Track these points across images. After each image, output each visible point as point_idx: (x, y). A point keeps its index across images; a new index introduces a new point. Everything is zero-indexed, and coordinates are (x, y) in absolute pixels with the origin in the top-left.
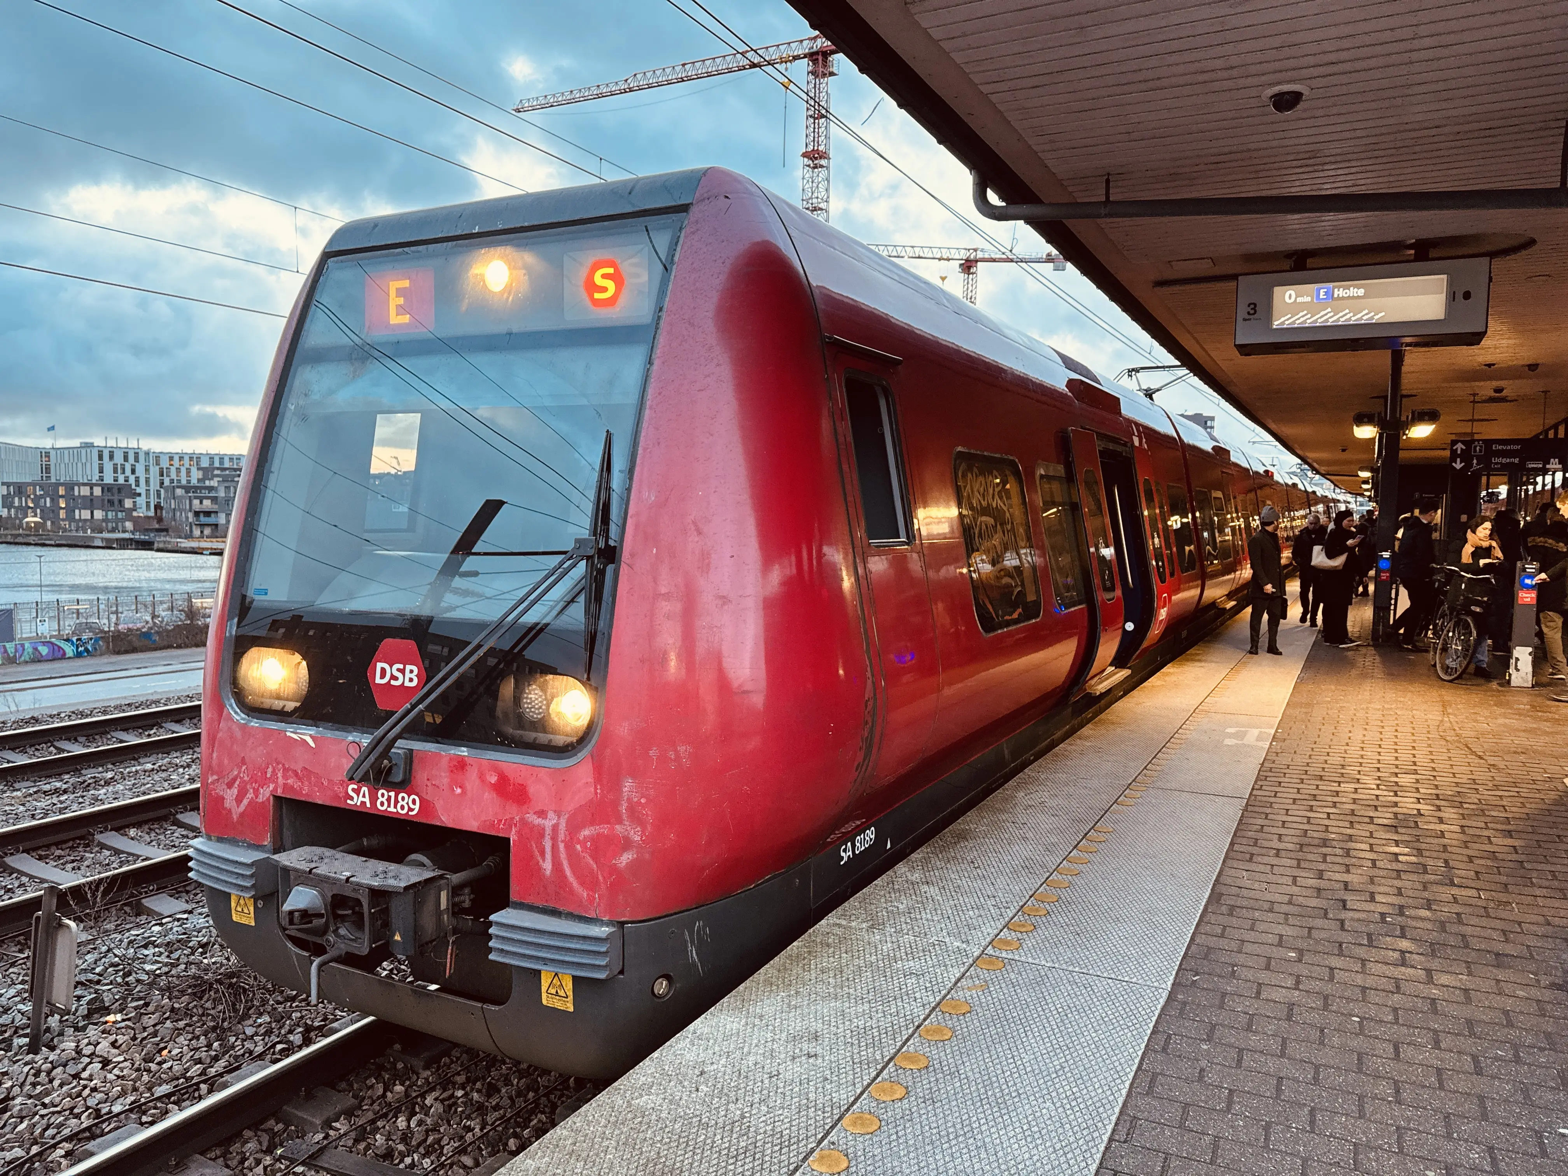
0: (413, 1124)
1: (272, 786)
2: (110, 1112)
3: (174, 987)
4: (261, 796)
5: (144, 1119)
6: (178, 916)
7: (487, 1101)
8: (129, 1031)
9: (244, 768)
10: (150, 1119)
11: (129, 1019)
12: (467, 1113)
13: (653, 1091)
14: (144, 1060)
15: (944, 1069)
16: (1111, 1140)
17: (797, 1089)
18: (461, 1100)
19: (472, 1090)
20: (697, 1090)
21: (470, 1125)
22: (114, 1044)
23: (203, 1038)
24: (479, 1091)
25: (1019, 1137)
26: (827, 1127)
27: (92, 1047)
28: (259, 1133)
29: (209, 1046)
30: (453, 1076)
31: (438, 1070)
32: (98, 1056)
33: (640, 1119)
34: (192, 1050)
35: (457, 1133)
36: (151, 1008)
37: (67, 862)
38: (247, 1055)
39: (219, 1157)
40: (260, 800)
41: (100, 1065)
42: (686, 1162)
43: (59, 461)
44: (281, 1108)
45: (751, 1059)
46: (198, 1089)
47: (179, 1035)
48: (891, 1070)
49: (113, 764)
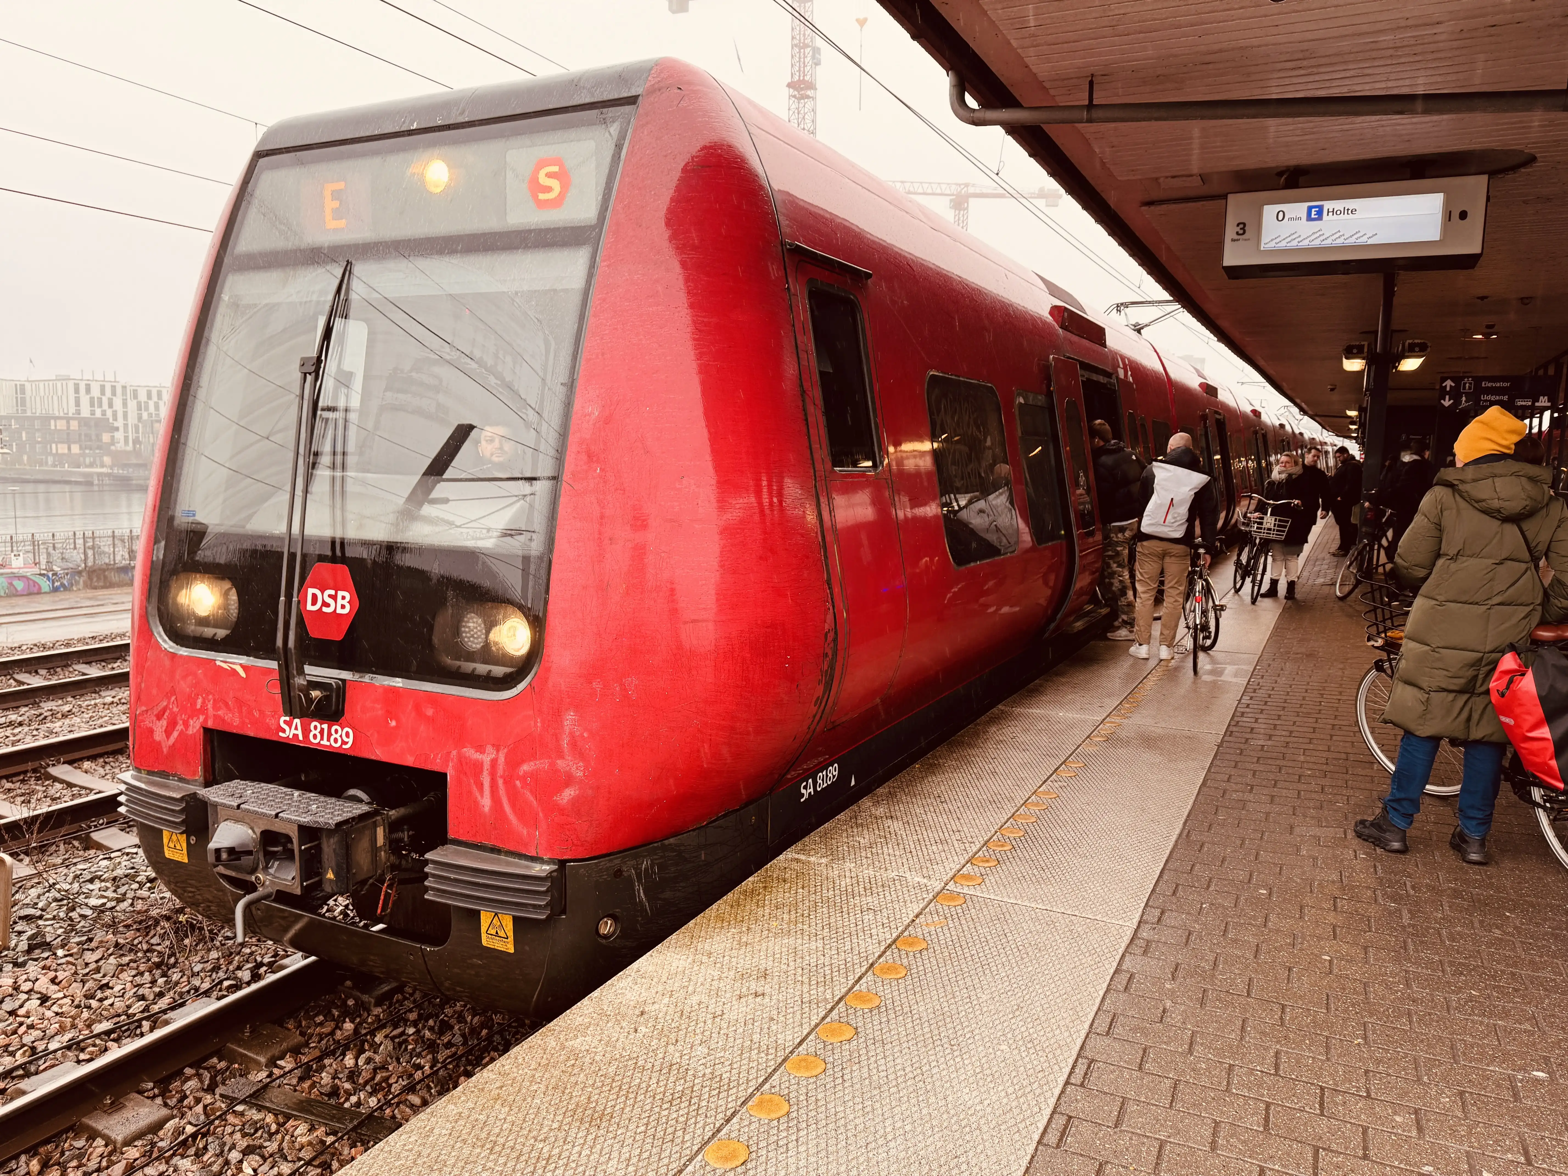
0: (361, 1062)
1: (202, 718)
2: (46, 1049)
3: (119, 923)
4: (191, 728)
5: (82, 1056)
6: (127, 850)
7: (439, 1039)
8: (70, 966)
9: (173, 698)
10: (88, 1057)
11: (71, 955)
12: (418, 1050)
13: (589, 1032)
14: (85, 996)
15: (897, 1009)
16: (1067, 1083)
17: (741, 1030)
18: (412, 1037)
19: (424, 1027)
20: (636, 1031)
21: (420, 1063)
22: (53, 981)
23: (147, 974)
24: (431, 1029)
25: (971, 1080)
26: (769, 1070)
27: (31, 983)
28: (201, 1071)
29: (153, 982)
30: (405, 1013)
31: (389, 1008)
32: (37, 993)
33: (573, 1062)
34: (135, 986)
35: (406, 1071)
36: (93, 945)
37: (17, 795)
38: (192, 992)
39: (158, 1096)
40: (190, 731)
41: (39, 1002)
42: (617, 1107)
43: (34, 394)
44: (225, 1046)
45: (695, 999)
46: (140, 1026)
47: (122, 971)
48: (841, 1010)
49: (73, 697)
